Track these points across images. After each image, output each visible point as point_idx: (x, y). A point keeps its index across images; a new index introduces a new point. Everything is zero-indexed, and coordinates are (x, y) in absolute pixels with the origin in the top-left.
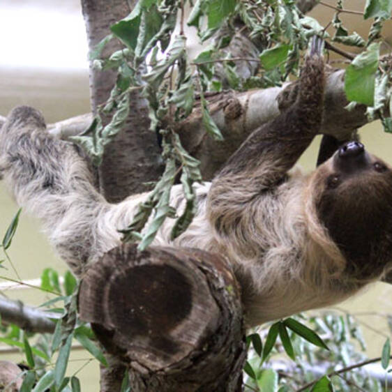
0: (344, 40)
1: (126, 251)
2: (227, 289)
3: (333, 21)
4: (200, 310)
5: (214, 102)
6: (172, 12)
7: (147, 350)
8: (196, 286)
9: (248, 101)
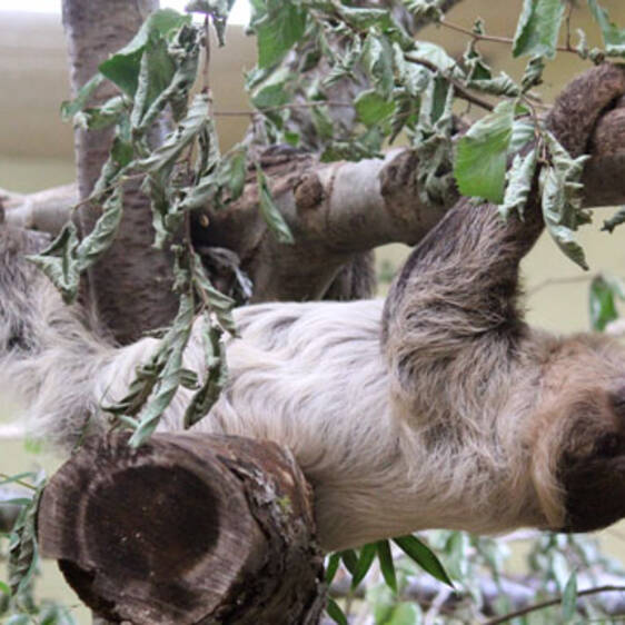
0: (484, 86)
1: (114, 443)
2: (279, 503)
3: (465, 56)
4: (232, 540)
5: (282, 175)
6: (191, 54)
7: (148, 602)
8: (226, 502)
9: (333, 178)
